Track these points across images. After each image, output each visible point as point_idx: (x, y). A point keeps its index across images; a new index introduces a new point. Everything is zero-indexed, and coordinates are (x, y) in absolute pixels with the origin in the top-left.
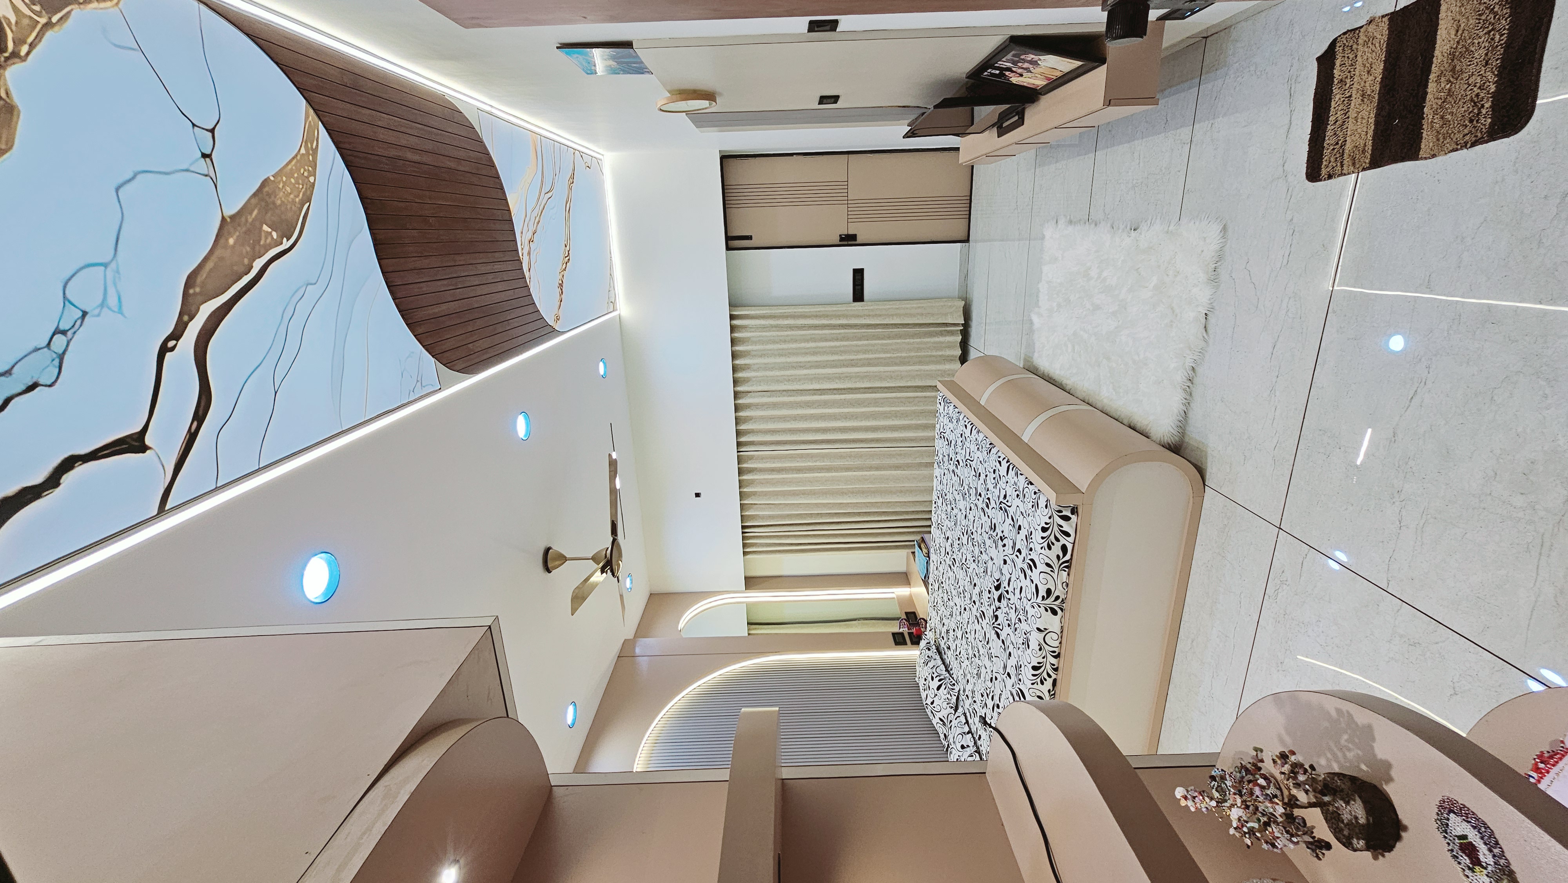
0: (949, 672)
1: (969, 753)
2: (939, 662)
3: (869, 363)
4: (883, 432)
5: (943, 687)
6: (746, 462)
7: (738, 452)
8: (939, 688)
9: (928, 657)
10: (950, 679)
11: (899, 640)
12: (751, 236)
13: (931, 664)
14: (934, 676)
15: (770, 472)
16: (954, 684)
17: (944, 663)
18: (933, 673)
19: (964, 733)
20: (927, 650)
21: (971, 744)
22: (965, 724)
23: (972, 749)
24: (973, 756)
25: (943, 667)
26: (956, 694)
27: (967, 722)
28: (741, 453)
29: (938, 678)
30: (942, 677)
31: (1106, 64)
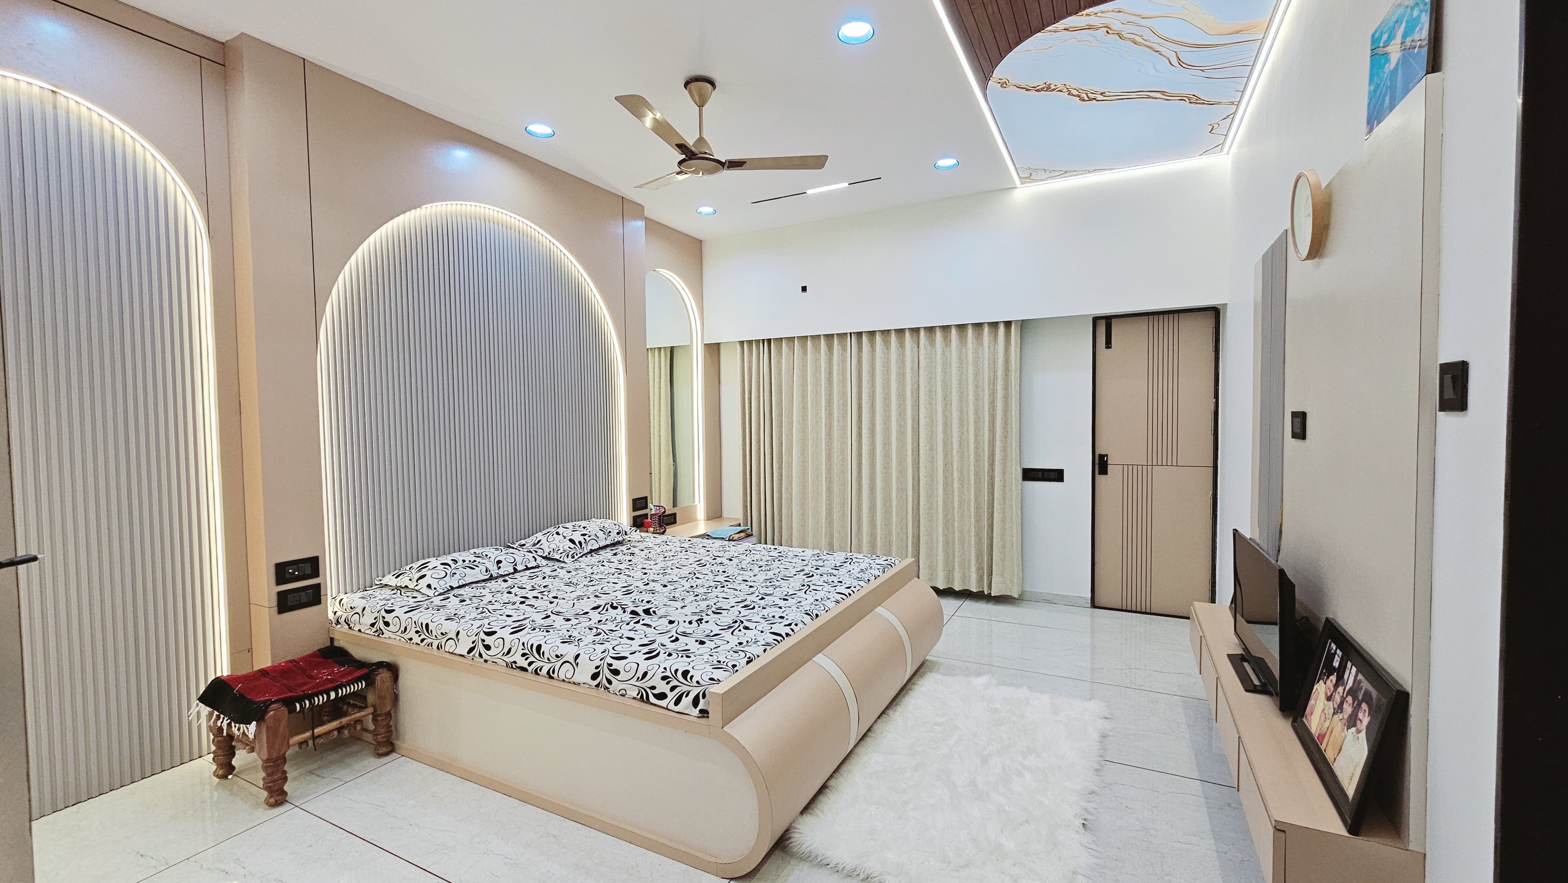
0: (588, 553)
1: (490, 568)
2: (602, 544)
3: (948, 484)
4: (869, 497)
5: (572, 546)
6: (840, 343)
7: (851, 333)
8: (572, 541)
9: (610, 532)
10: (580, 553)
11: (639, 503)
12: (1111, 348)
13: (600, 534)
14: (586, 537)
15: (828, 370)
16: (573, 557)
17: (600, 548)
18: (589, 536)
19: (516, 565)
20: (618, 531)
21: (501, 572)
22: (526, 566)
23: (494, 571)
24: (487, 572)
25: (596, 546)
26: (561, 559)
27: (527, 569)
28: (849, 337)
29: (583, 541)
30: (583, 545)
31: (1347, 834)
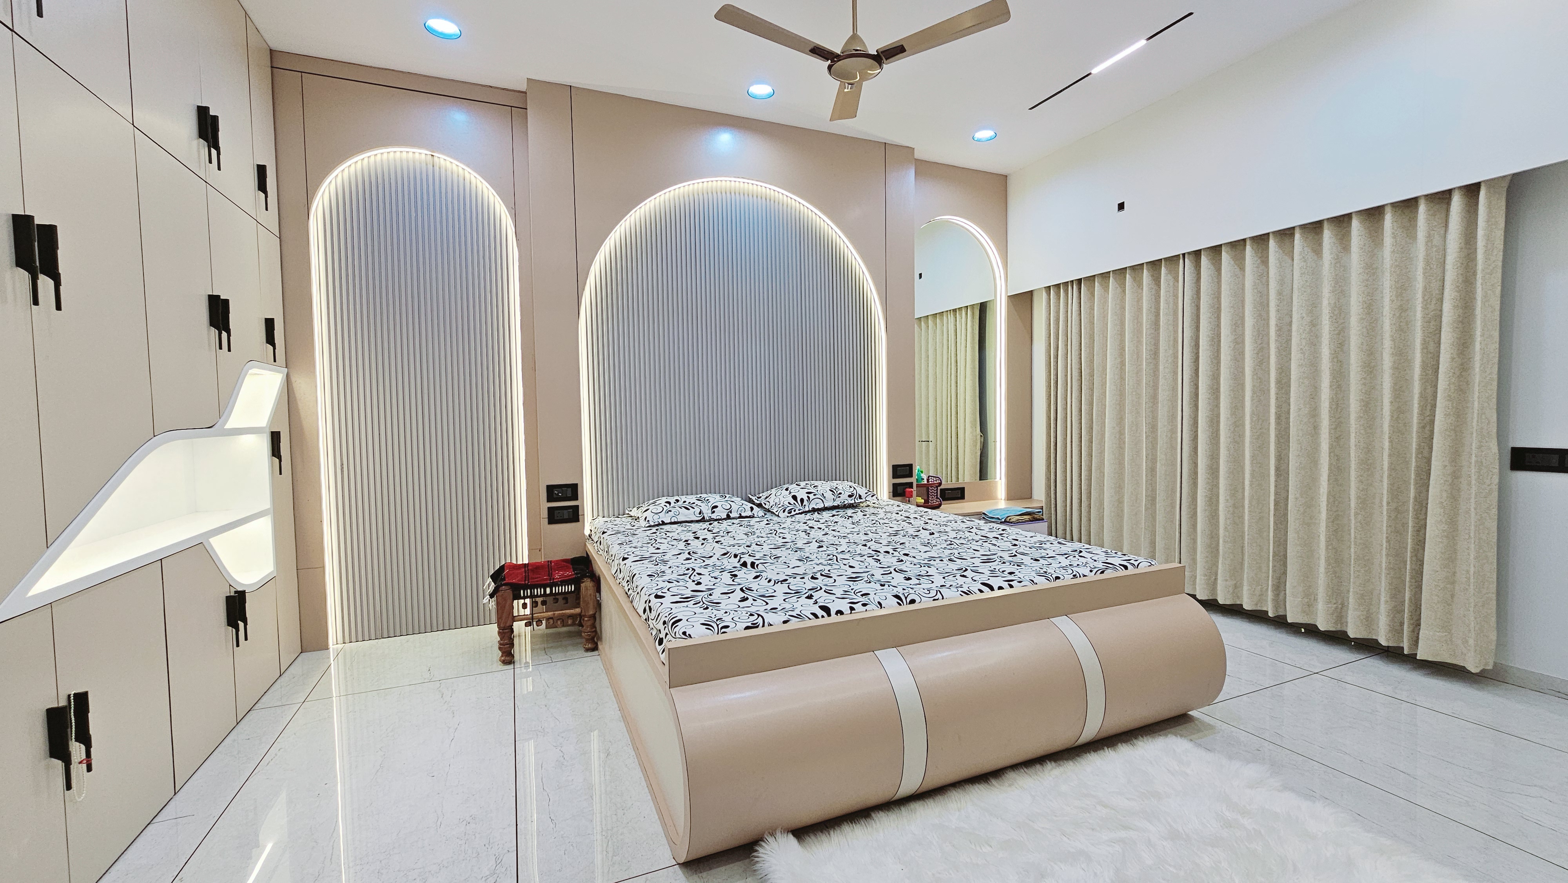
0: (809, 511)
1: (704, 511)
2: (828, 504)
5: (792, 501)
6: (1169, 270)
7: (1184, 255)
8: (795, 498)
9: (840, 493)
10: (799, 510)
11: (901, 471)
13: (829, 495)
14: (811, 496)
15: (1153, 310)
16: (790, 513)
17: (825, 509)
18: (815, 495)
19: (731, 512)
20: (850, 494)
21: (714, 516)
22: (740, 514)
23: (707, 514)
24: (700, 513)
25: (821, 506)
26: (777, 513)
27: (741, 517)
28: (1181, 261)
29: (805, 499)
30: (805, 502)
